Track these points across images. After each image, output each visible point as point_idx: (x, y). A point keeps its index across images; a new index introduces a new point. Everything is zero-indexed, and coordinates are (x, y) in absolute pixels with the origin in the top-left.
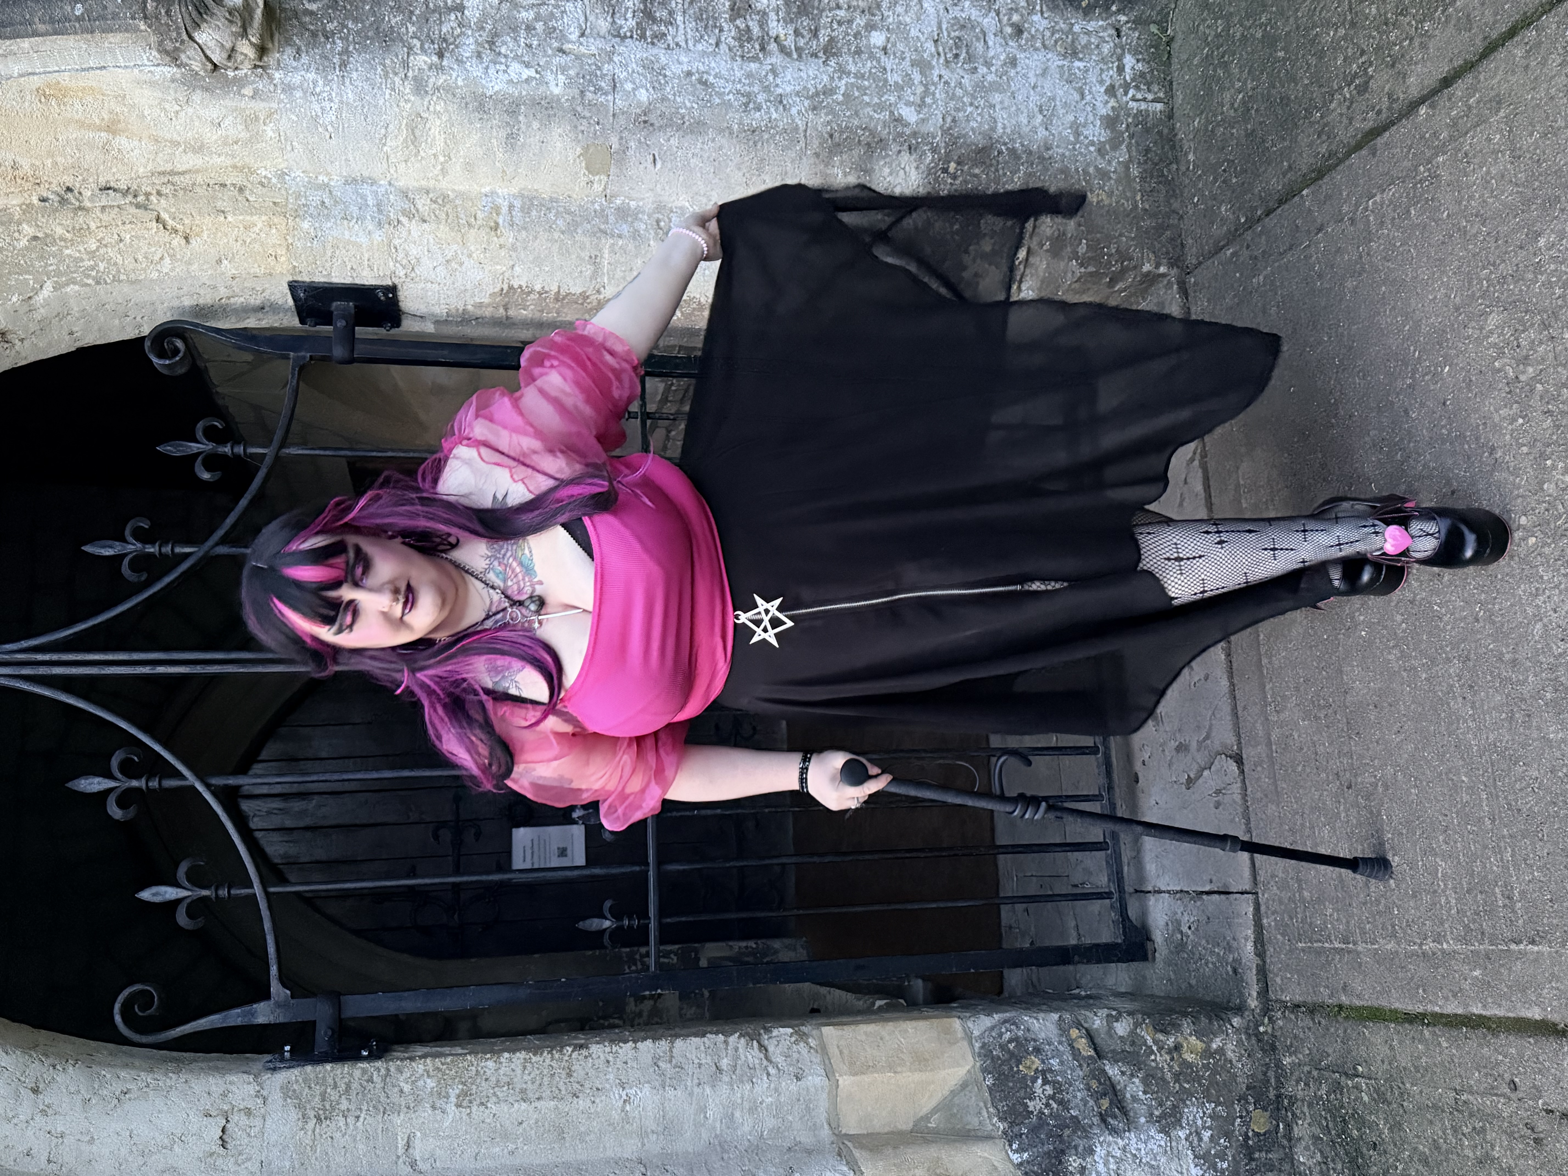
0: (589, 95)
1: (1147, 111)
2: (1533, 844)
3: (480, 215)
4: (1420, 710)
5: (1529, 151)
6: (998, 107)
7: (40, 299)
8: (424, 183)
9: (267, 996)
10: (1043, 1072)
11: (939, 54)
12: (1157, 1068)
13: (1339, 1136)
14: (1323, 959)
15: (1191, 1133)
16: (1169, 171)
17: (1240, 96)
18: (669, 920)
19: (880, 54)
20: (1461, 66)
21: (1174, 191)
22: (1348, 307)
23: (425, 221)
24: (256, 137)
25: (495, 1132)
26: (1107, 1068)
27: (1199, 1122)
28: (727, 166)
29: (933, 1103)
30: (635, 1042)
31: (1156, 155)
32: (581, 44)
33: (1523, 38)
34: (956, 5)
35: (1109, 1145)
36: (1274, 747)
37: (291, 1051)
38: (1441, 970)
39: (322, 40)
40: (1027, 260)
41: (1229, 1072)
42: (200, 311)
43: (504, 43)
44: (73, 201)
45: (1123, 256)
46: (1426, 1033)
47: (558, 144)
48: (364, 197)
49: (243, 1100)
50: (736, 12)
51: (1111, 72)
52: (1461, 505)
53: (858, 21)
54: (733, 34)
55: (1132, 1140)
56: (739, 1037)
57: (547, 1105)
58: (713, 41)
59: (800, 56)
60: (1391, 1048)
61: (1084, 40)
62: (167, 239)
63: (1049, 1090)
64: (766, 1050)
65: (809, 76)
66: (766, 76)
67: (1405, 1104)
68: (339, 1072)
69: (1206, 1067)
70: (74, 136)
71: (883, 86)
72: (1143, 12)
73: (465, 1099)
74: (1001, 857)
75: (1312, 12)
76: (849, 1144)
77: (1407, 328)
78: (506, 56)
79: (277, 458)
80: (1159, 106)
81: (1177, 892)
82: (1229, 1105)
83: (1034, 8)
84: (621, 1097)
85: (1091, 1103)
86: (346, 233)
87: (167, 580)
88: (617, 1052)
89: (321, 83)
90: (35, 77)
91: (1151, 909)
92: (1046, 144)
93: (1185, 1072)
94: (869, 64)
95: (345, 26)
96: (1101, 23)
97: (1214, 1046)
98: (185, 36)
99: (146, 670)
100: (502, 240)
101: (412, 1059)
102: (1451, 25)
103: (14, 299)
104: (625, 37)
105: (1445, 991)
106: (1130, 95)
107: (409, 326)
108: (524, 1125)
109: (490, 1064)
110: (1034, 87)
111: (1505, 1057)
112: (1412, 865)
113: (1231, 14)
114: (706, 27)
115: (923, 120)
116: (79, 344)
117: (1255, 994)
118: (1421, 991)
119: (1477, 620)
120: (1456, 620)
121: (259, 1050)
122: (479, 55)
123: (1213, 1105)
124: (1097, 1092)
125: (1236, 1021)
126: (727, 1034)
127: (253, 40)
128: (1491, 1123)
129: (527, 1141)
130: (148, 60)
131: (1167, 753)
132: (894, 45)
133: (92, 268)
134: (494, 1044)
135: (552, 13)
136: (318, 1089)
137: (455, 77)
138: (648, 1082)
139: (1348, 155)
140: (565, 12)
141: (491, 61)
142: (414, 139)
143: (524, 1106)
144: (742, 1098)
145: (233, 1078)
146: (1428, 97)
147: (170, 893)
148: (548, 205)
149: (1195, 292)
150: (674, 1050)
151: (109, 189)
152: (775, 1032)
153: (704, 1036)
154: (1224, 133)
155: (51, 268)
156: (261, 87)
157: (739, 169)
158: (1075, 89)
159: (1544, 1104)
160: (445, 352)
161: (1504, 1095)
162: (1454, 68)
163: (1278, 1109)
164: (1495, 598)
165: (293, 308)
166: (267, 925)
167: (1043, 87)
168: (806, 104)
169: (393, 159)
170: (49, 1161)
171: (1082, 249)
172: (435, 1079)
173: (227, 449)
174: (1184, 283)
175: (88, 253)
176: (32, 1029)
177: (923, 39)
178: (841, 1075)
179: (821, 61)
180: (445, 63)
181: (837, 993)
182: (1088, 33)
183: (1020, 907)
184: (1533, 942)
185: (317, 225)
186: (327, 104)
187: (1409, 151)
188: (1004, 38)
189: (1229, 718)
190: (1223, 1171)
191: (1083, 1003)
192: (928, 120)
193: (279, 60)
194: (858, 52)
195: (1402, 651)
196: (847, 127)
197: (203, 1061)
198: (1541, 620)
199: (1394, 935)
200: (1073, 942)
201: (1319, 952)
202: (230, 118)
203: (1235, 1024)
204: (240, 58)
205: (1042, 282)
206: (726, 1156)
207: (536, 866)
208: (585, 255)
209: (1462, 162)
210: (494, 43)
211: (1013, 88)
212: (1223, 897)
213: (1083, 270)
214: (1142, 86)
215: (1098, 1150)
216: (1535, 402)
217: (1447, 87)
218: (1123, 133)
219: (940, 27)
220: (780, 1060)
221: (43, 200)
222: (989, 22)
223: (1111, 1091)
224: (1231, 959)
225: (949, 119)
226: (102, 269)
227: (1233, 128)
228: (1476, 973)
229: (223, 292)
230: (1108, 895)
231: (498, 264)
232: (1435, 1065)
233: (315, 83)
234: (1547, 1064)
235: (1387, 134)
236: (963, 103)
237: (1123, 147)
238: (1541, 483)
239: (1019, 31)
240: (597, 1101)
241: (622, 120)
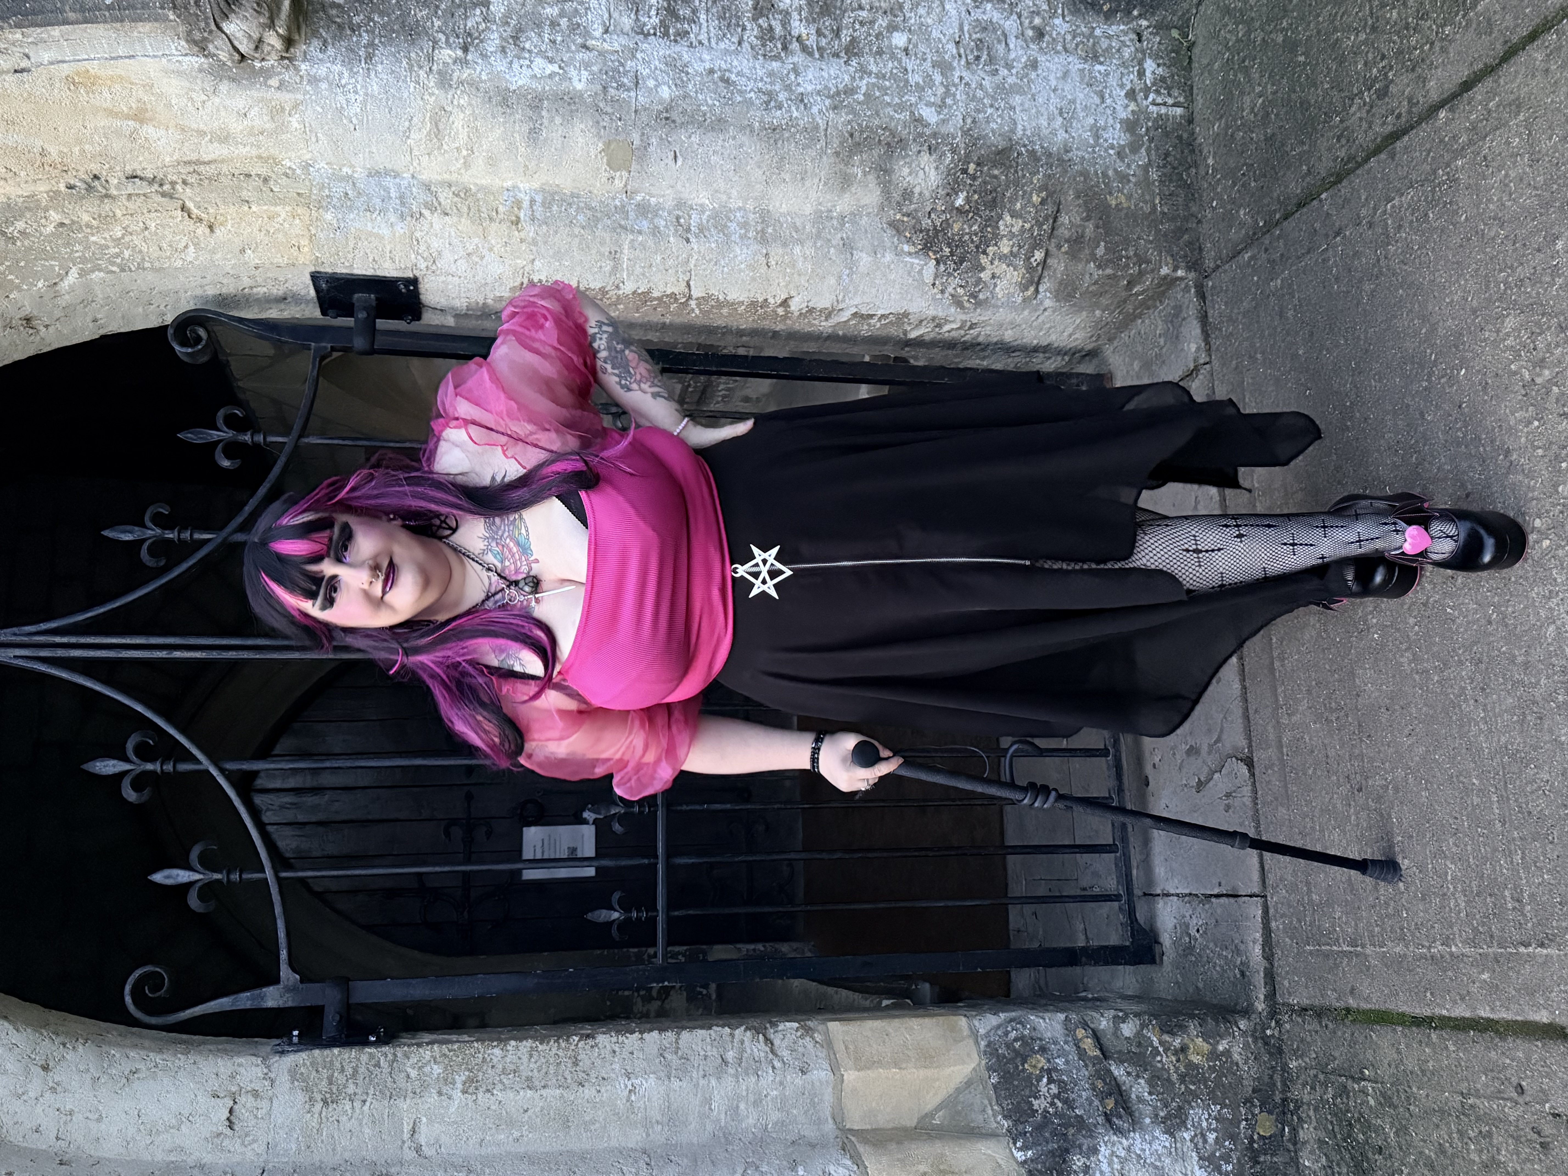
0: (612, 91)
1: (1167, 115)
2: (1544, 847)
3: (501, 209)
4: (1431, 712)
5: (1547, 155)
6: (1018, 109)
7: (65, 284)
8: (446, 177)
9: (276, 981)
10: (1049, 1071)
11: (960, 56)
12: (1163, 1068)
13: (1345, 1141)
14: (1331, 962)
15: (1196, 1135)
16: (1189, 175)
17: (1260, 101)
18: (676, 913)
19: (901, 55)
20: (1481, 70)
21: (1193, 195)
22: (1365, 310)
23: (447, 214)
24: (282, 128)
25: (500, 1119)
26: (1113, 1068)
27: (1204, 1124)
28: (747, 164)
29: (938, 1100)
30: (641, 1033)
31: (1176, 159)
32: (605, 40)
33: (1543, 44)
34: (977, 7)
35: (1114, 1144)
36: (1285, 750)
37: (299, 1036)
38: (1450, 973)
39: (349, 32)
40: (1045, 261)
41: (1235, 1074)
42: (223, 300)
43: (528, 39)
44: (100, 189)
45: (1141, 260)
46: (1434, 1036)
47: (580, 139)
48: (387, 190)
49: (251, 1081)
50: (759, 11)
51: (1132, 76)
52: (1475, 507)
53: (880, 21)
54: (755, 33)
55: (1137, 1141)
56: (745, 1031)
57: (552, 1093)
58: (735, 39)
59: (822, 56)
60: (1399, 1052)
61: (1104, 43)
62: (192, 228)
63: (1054, 1089)
64: (772, 1044)
65: (830, 76)
66: (787, 75)
67: (1412, 1108)
68: (346, 1056)
69: (1212, 1069)
70: (102, 124)
71: (904, 86)
72: (1165, 17)
73: (471, 1085)
74: (1011, 859)
75: (1332, 18)
76: (853, 1139)
77: (1424, 331)
78: (530, 51)
79: (296, 447)
80: (1179, 111)
81: (1186, 895)
82: (1235, 1108)
83: (1056, 12)
84: (626, 1086)
85: (1096, 1103)
86: (369, 224)
87: (184, 566)
88: (623, 1043)
89: (346, 75)
90: (65, 65)
91: (1159, 913)
92: (1065, 145)
93: (1191, 1073)
94: (890, 65)
95: (371, 19)
96: (1122, 27)
97: (1221, 1048)
98: (213, 27)
99: (163, 654)
100: (523, 235)
101: (419, 1045)
102: (1472, 29)
103: (40, 285)
104: (649, 34)
105: (1453, 994)
106: (1150, 99)
107: (430, 319)
108: (530, 1113)
109: (497, 1051)
110: (1055, 90)
111: (1512, 1060)
112: (1422, 868)
113: (1252, 19)
114: (729, 25)
115: (943, 121)
116: (103, 332)
117: (1262, 997)
118: (1428, 994)
119: (1490, 623)
120: (1468, 623)
121: (268, 1035)
122: (503, 50)
123: (1219, 1107)
124: (1102, 1092)
125: (1243, 1024)
126: (733, 1027)
127: (281, 31)
128: (1497, 1127)
129: (532, 1129)
130: (177, 49)
131: (1178, 756)
132: (915, 46)
133: (117, 255)
134: (500, 1033)
135: (576, 10)
136: (325, 1073)
137: (479, 71)
138: (654, 1073)
139: (1367, 160)
140: (589, 8)
141: (515, 56)
142: (437, 133)
143: (529, 1093)
144: (747, 1090)
145: (241, 1060)
146: (1449, 100)
147: (182, 876)
148: (569, 200)
149: (1212, 295)
150: (680, 1042)
151: (135, 177)
152: (781, 1027)
153: (710, 1028)
154: (1243, 137)
155: (77, 255)
156: (287, 78)
157: (759, 167)
158: (1095, 92)
159: (1552, 1107)
160: (465, 345)
161: (1510, 1099)
162: (1474, 72)
163: (1284, 1113)
164: (1509, 601)
165: (315, 299)
166: (278, 910)
167: (1063, 90)
168: (827, 103)
169: (416, 152)
170: (57, 1138)
171: (1100, 251)
172: (442, 1066)
173: (247, 438)
174: (1202, 286)
175: (114, 240)
176: (42, 1009)
177: (944, 41)
178: (846, 1070)
179: (842, 61)
180: (469, 57)
181: (844, 993)
182: (1109, 37)
183: (1028, 909)
184: (1542, 945)
185: (340, 216)
186: (352, 96)
187: (1428, 154)
188: (1026, 41)
189: (1240, 721)
190: (1227, 1175)
191: (1090, 1004)
192: (948, 120)
193: (305, 52)
194: (880, 52)
195: (1414, 655)
196: (867, 127)
197: (211, 1043)
198: (1554, 622)
199: (1402, 938)
200: (1081, 943)
201: (1327, 956)
202: (256, 109)
203: (1242, 1027)
204: (267, 49)
205: (1060, 283)
206: (730, 1148)
207: (546, 857)
208: (606, 250)
209: (1480, 165)
210: (518, 38)
211: (1033, 91)
212: (1232, 900)
213: (1100, 272)
214: (1162, 91)
215: (1103, 1149)
216: (1551, 404)
217: (1467, 91)
218: (1143, 137)
219: (961, 29)
220: (785, 1053)
221: (71, 187)
222: (1011, 25)
223: (1117, 1091)
224: (1238, 962)
225: (969, 121)
226: (127, 257)
227: (1253, 132)
228: (1485, 976)
229: (246, 282)
230: (1117, 898)
231: (518, 258)
232: (1442, 1069)
233: (341, 74)
234: (1554, 1067)
235: (1406, 138)
236: (984, 104)
237: (1143, 150)
238: (1555, 486)
239: (1040, 34)
240: (603, 1090)
241: (644, 117)
